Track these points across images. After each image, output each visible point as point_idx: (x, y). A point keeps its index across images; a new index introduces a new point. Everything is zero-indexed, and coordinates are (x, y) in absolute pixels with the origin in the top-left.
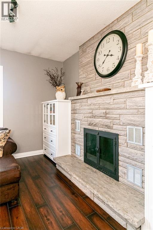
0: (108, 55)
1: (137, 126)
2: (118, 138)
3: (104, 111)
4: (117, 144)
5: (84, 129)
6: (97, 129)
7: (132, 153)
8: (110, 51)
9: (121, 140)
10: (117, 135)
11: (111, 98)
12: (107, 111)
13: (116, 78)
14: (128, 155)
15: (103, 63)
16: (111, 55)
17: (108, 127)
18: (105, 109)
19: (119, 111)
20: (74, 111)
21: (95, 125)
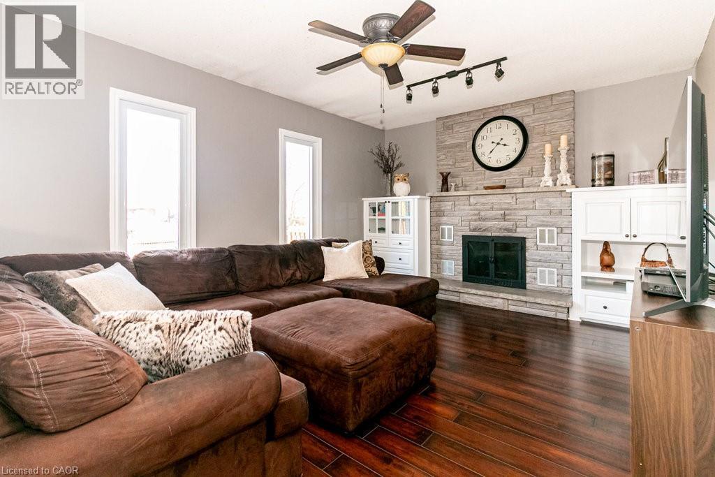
0: (498, 144)
1: (550, 226)
2: (525, 242)
3: (503, 212)
4: (523, 249)
5: (463, 236)
6: (489, 234)
7: (544, 254)
8: (502, 139)
9: (529, 244)
10: (524, 239)
11: (512, 198)
12: (507, 212)
13: (511, 173)
14: (539, 258)
15: (491, 152)
16: (505, 145)
17: (507, 230)
18: (502, 209)
19: (525, 212)
20: (436, 213)
21: (484, 230)
